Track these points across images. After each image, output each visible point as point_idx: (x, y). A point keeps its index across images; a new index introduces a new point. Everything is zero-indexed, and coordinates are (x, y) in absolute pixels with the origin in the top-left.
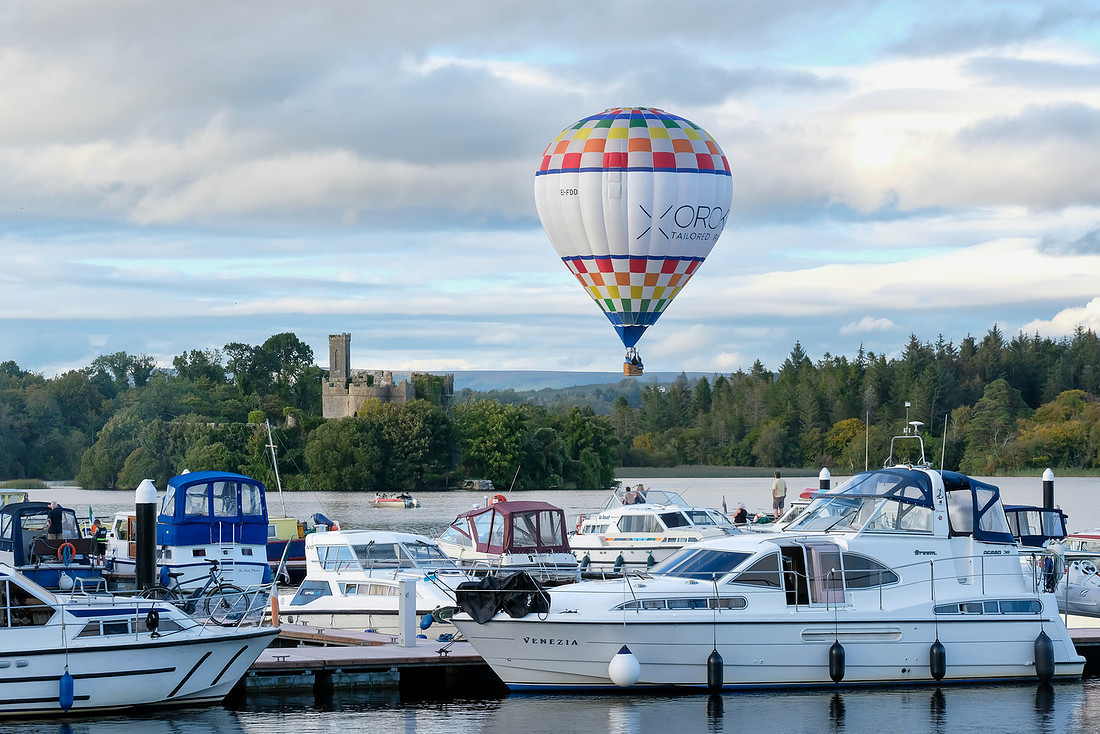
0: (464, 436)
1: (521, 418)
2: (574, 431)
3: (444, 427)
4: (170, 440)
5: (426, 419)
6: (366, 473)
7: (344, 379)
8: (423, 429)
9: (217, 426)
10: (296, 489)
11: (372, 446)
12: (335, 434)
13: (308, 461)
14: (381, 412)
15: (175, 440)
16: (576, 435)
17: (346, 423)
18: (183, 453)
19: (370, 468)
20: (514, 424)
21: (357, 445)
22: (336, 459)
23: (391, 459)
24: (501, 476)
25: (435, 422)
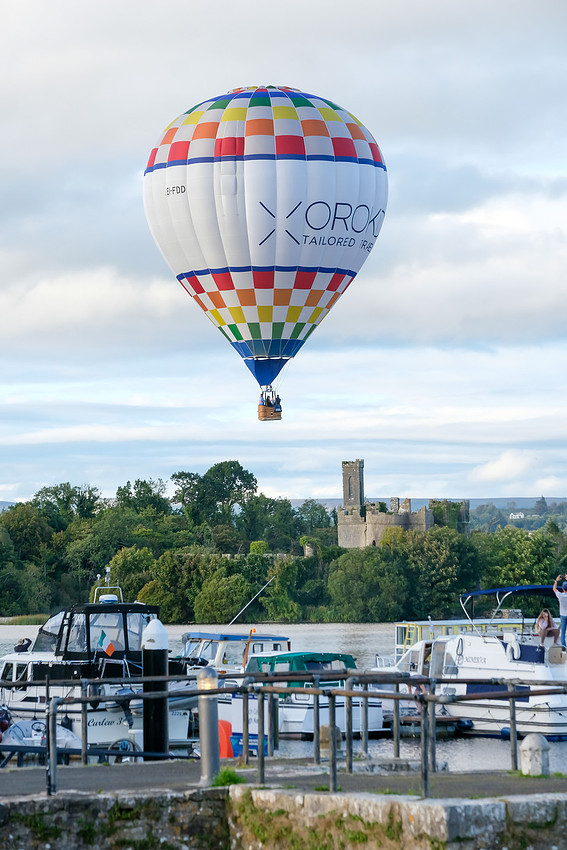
0: (490, 563)
1: (549, 545)
3: (471, 555)
4: (185, 572)
5: (452, 547)
6: (393, 604)
7: (358, 507)
8: (450, 557)
9: (232, 557)
10: (321, 621)
11: (398, 575)
12: (359, 564)
13: (332, 592)
14: (404, 540)
15: (189, 571)
17: (369, 553)
18: (199, 586)
19: (395, 598)
20: (542, 551)
21: (382, 575)
22: (361, 590)
23: (418, 589)
24: (530, 605)
25: (461, 550)
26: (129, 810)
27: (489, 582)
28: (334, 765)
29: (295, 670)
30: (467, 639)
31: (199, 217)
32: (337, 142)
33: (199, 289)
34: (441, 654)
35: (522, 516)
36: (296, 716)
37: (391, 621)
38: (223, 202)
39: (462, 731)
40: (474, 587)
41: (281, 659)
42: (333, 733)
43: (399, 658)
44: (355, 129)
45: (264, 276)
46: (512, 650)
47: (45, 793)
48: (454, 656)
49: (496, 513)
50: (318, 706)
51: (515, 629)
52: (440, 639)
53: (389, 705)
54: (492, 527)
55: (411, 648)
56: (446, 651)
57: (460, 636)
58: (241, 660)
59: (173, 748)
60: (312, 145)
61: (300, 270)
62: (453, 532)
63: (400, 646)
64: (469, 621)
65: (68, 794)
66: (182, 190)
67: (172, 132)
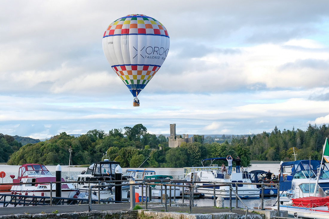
0: (210, 152)
1: (225, 147)
2: (239, 151)
4: (127, 154)
5: (199, 148)
6: (183, 163)
7: (174, 136)
8: (199, 150)
9: (140, 150)
10: (164, 167)
11: (185, 155)
12: (174, 152)
13: (167, 159)
14: (186, 146)
15: (128, 153)
16: (239, 152)
17: (177, 149)
18: (131, 157)
19: (184, 161)
20: (224, 149)
21: (180, 155)
22: (175, 159)
23: (190, 159)
24: (220, 163)
25: (202, 148)
26: (111, 216)
27: (209, 157)
28: (166, 204)
29: (156, 179)
30: (203, 172)
31: (117, 50)
32: (155, 30)
33: (117, 70)
34: (196, 176)
35: (218, 140)
36: (156, 192)
37: (183, 167)
38: (123, 46)
39: (201, 197)
40: (205, 158)
41: (153, 177)
42: (166, 196)
43: (184, 177)
44: (161, 26)
45: (134, 67)
46: (215, 175)
47: (88, 211)
48: (200, 177)
49: (211, 139)
50: (162, 190)
51: (216, 169)
52: (196, 172)
53: (181, 189)
54: (210, 142)
55: (188, 174)
56: (197, 175)
57: (201, 171)
58: (142, 177)
59: (123, 200)
60: (148, 31)
61: (145, 65)
62: (200, 143)
63: (185, 174)
64: (204, 167)
65: (94, 211)
66: (112, 43)
67: (110, 27)
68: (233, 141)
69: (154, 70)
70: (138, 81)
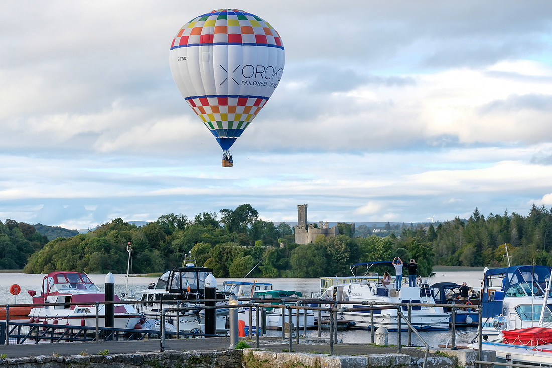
31: (192, 71)
32: (258, 37)
33: (194, 105)
38: (203, 65)
44: (268, 30)
45: (223, 100)
60: (245, 38)
61: (240, 97)
66: (185, 59)
67: (182, 31)
68: (404, 234)
69: (257, 104)
70: (230, 124)
